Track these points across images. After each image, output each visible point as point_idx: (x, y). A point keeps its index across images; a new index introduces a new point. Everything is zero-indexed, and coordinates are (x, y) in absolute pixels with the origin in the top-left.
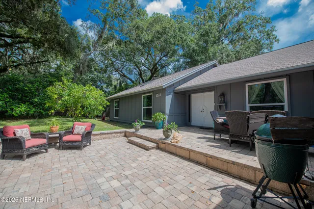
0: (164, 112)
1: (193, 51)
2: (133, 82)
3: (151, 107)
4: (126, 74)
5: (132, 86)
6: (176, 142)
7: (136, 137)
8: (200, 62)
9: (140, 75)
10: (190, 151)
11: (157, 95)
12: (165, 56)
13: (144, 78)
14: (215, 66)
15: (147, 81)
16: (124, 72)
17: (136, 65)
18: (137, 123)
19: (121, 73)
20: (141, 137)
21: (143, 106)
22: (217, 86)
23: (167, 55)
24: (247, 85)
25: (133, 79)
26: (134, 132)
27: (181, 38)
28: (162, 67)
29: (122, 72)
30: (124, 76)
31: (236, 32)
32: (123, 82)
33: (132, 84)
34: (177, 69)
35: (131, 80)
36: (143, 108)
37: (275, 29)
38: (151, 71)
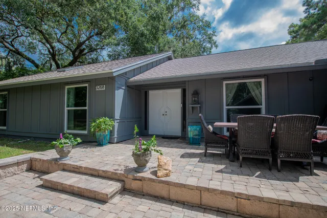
0: (112, 117)
1: (142, 35)
2: (37, 66)
3: (87, 108)
4: (21, 50)
5: (35, 73)
6: (167, 175)
7: (64, 170)
8: (149, 51)
9: (53, 56)
10: (200, 189)
11: (98, 88)
12: (97, 34)
13: (59, 62)
14: (169, 58)
15: (65, 67)
16: (17, 45)
17: (45, 38)
18: (63, 141)
19: (11, 48)
20: (77, 170)
21: (68, 106)
22: (188, 81)
23: (101, 34)
24: (225, 83)
25: (37, 62)
26: (56, 160)
27: (126, 13)
28: (92, 50)
29: (13, 46)
30: (18, 52)
31: (181, 28)
32: (15, 63)
33: (34, 68)
34: (114, 57)
35: (33, 62)
36: (66, 109)
37: (216, 34)
38: (74, 53)
